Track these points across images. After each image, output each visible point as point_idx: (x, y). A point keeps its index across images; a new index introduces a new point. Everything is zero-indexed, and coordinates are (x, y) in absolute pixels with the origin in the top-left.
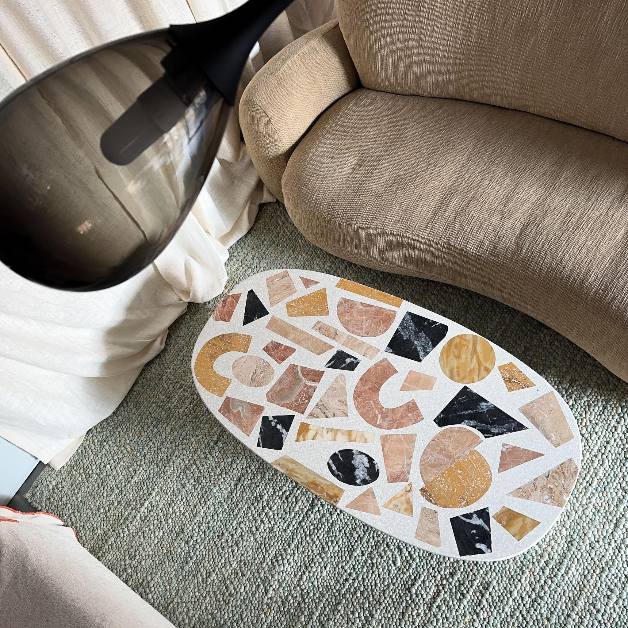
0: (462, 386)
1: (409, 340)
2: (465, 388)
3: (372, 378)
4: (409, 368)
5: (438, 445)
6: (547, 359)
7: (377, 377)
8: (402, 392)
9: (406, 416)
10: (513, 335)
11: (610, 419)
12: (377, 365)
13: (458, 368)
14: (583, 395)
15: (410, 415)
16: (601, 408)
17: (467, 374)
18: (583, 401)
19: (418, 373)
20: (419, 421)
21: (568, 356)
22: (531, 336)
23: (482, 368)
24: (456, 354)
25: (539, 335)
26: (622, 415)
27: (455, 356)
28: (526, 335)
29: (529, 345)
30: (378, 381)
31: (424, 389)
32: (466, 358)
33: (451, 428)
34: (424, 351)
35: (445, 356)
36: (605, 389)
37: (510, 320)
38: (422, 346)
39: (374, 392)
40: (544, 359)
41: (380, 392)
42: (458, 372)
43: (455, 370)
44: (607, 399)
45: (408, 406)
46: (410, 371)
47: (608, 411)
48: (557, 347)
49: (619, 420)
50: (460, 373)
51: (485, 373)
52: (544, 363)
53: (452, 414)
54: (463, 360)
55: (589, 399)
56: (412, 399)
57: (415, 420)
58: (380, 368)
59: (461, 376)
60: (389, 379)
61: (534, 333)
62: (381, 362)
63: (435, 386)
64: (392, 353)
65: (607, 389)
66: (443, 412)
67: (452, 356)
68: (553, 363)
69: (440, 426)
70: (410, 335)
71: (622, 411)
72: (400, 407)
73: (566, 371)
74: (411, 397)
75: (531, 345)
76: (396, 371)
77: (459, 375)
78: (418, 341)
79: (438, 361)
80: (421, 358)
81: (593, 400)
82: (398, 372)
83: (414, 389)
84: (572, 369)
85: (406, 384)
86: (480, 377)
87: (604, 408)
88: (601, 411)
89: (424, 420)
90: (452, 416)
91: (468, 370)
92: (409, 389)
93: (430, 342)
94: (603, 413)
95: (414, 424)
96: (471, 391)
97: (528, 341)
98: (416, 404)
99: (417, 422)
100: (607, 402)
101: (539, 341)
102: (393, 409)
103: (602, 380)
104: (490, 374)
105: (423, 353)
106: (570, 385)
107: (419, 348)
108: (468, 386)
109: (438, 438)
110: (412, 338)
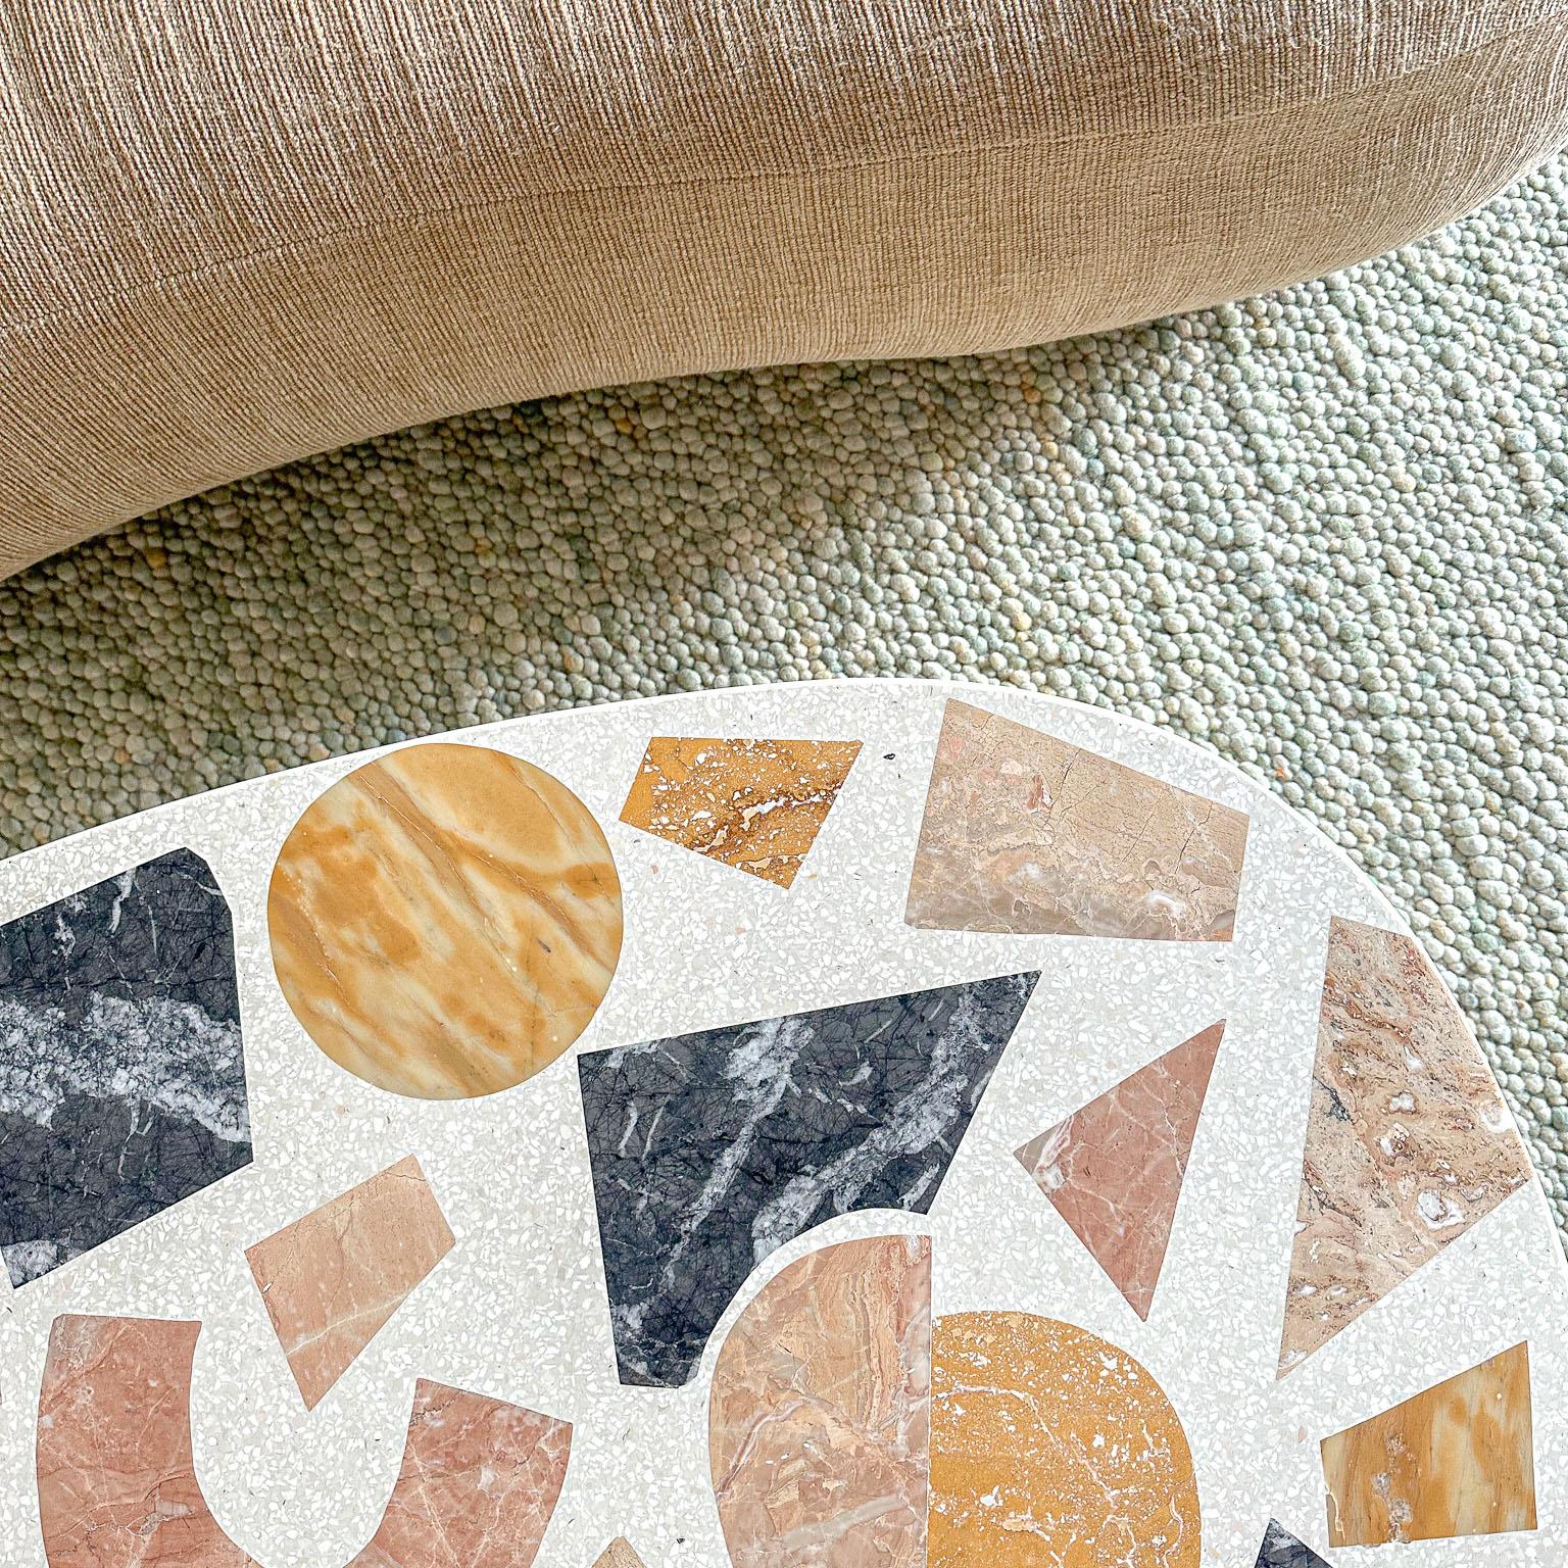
0: (564, 1071)
1: (75, 1107)
2: (591, 1066)
3: (105, 1490)
4: (227, 1246)
5: (768, 1483)
6: (678, 508)
7: (125, 1465)
8: (329, 1406)
9: (477, 1502)
10: (478, 532)
11: (1081, 517)
12: (53, 1400)
13: (453, 1004)
14: (920, 523)
15: (487, 1476)
16: (1018, 510)
17: (529, 992)
18: (941, 545)
19: (296, 1226)
20: (564, 1460)
21: (734, 430)
22: (541, 475)
23: (561, 893)
24: (372, 944)
25: (563, 451)
26: (1100, 468)
27: (378, 962)
28: (520, 491)
29: (570, 519)
30: (149, 1479)
31: (416, 1278)
32: (442, 918)
33: (736, 1329)
34: (208, 1088)
35: (332, 1008)
36: (963, 431)
37: (406, 486)
38: (174, 1070)
39: (191, 1552)
41: (223, 1520)
42: (477, 1022)
43: (458, 1030)
44: (1002, 461)
45: (432, 1442)
46: (255, 1256)
47: (1045, 496)
48: (665, 433)
49: (1108, 495)
50: (490, 1015)
51: (599, 901)
52: (686, 532)
53: (663, 1258)
54: (438, 946)
55: (952, 518)
56: (410, 1385)
57: (539, 1477)
58: (84, 1398)
59: (515, 1028)
60: (195, 1403)
61: (539, 455)
62: (57, 1359)
63: (446, 1208)
64: (61, 1258)
65: (965, 423)
66: (618, 1293)
67: (365, 979)
68: (714, 508)
69: (680, 1381)
70: (51, 1079)
71: (1084, 454)
72: (401, 1485)
73: (783, 495)
74: (397, 1384)
75: (577, 512)
76: (184, 1334)
77: (496, 1036)
78: (123, 1063)
79: (325, 1069)
80: (233, 1136)
81: (965, 505)
82: (195, 1327)
83: (369, 1330)
84: (792, 465)
85: (302, 1342)
86: (600, 944)
87: (1027, 497)
88: (1025, 520)
89: (579, 1431)
90: (683, 1267)
91: (510, 965)
92: (342, 1353)
93: (191, 1012)
94: (1039, 520)
95: (551, 1501)
96: (628, 1055)
97: (551, 504)
98: (458, 1395)
99: (554, 1476)
100: (1012, 468)
101: (587, 467)
102: (379, 1539)
103: (923, 409)
104: (626, 886)
105: (213, 1106)
106: (845, 526)
107: (171, 1097)
108: (589, 1043)
109: (730, 1447)
110: (78, 1085)
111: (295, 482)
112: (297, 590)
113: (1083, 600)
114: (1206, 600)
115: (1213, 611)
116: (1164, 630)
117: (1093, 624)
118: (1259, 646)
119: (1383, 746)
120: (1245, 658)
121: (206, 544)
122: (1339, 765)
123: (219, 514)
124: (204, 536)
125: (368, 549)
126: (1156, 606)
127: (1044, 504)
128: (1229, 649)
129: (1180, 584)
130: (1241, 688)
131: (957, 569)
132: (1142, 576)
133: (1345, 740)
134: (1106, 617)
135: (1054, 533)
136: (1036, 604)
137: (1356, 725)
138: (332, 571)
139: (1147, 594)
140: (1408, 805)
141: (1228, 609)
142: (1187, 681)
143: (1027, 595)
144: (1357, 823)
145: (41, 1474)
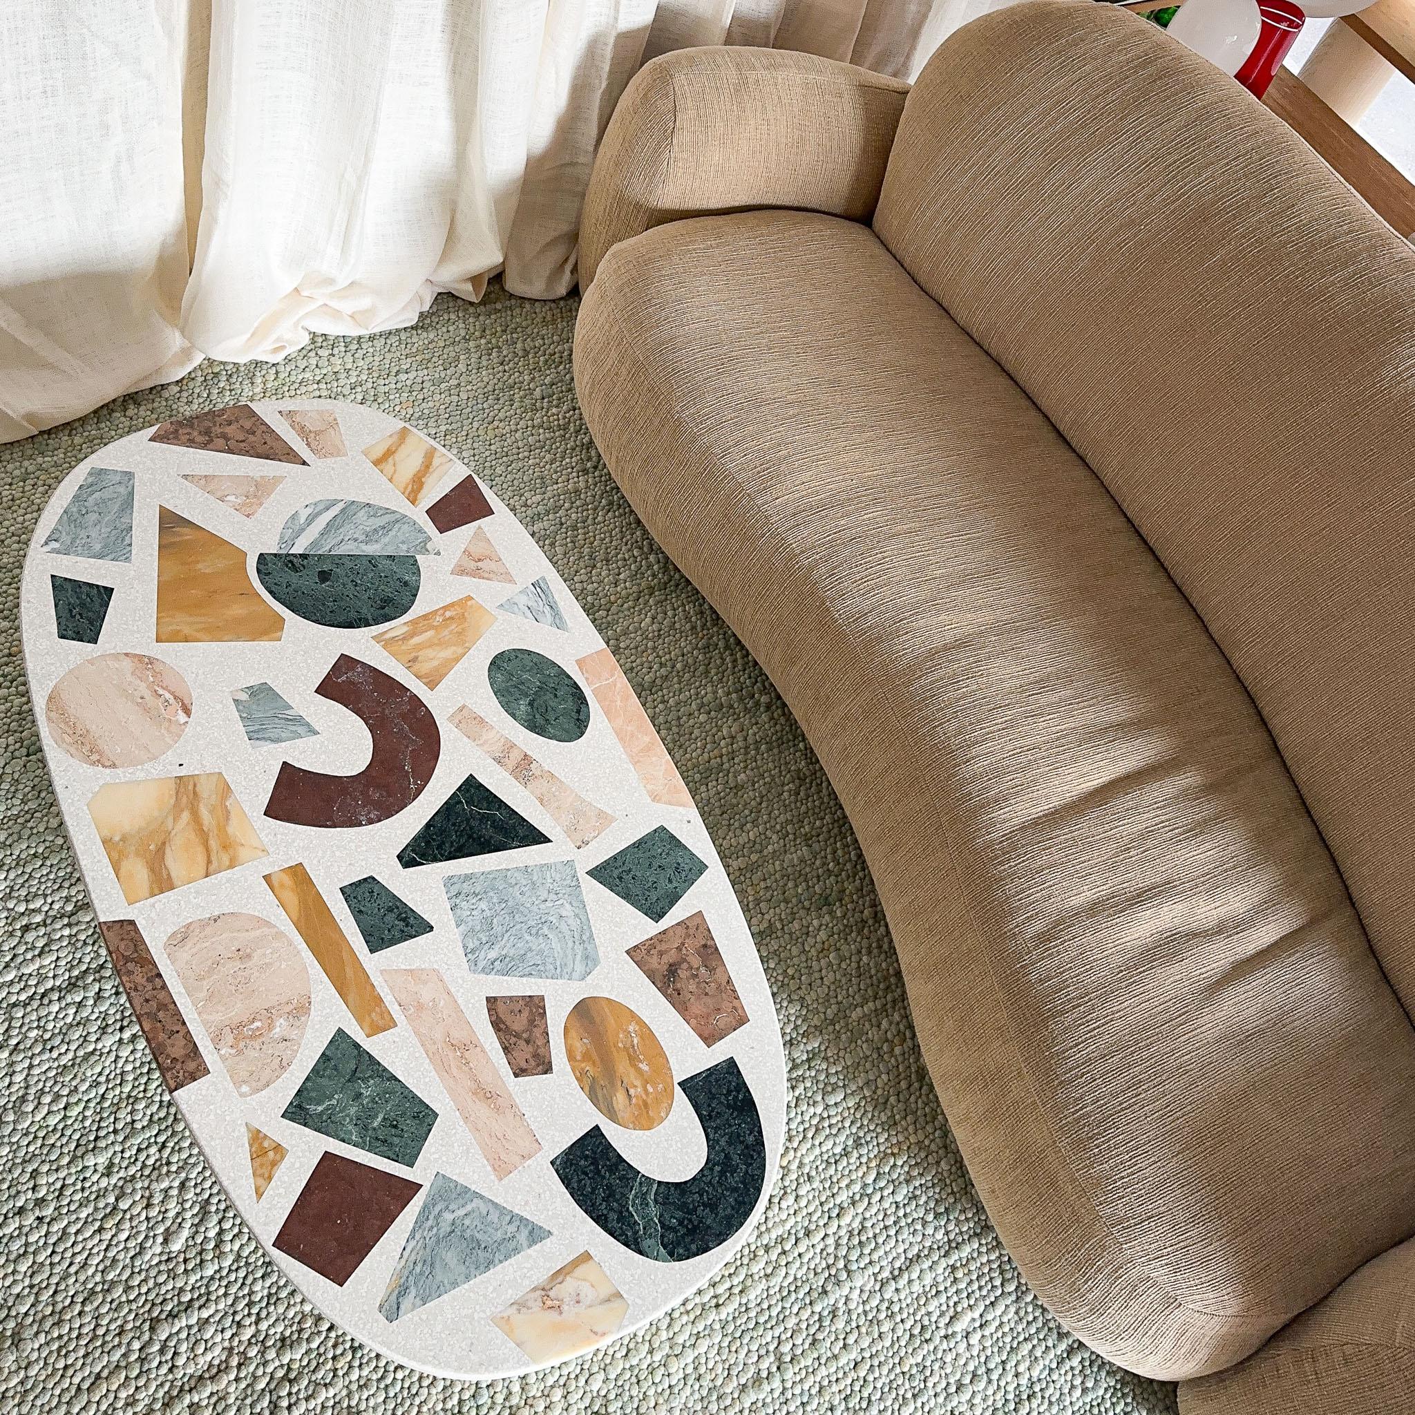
6: (796, 976)
10: (763, 885)
11: (843, 1184)
14: (819, 1098)
16: (838, 1150)
18: (812, 1110)
21: (840, 998)
22: (795, 910)
25: (809, 918)
26: (869, 1191)
28: (787, 901)
29: (779, 926)
36: (870, 1116)
37: (775, 851)
40: (790, 971)
44: (859, 1138)
47: (849, 1164)
48: (830, 964)
49: (857, 1197)
52: (786, 981)
55: (825, 1115)
61: (803, 908)
65: (873, 1116)
68: (801, 993)
71: (875, 1180)
73: (816, 1026)
75: (783, 929)
81: (834, 1121)
84: (831, 1028)
87: (846, 1153)
88: (834, 1155)
94: (836, 1162)
97: (783, 916)
100: (858, 1144)
101: (804, 930)
103: (874, 1092)
106: (809, 1060)
111: (764, 805)
112: (717, 811)
113: (802, 1192)
114: (817, 1260)
115: (812, 1266)
116: (797, 1240)
117: (790, 1199)
118: (801, 1296)
119: (764, 1374)
120: (792, 1288)
121: (729, 772)
122: (749, 1351)
123: (743, 775)
124: (732, 770)
125: (743, 839)
126: (808, 1234)
127: (845, 1163)
128: (795, 1279)
129: (822, 1245)
130: (777, 1289)
131: (802, 1122)
132: (821, 1223)
133: (763, 1352)
134: (796, 1207)
135: (832, 1171)
136: (794, 1166)
137: (772, 1358)
138: (729, 825)
139: (813, 1227)
140: (736, 1396)
141: (816, 1274)
142: (774, 1258)
143: (797, 1161)
144: (720, 1366)
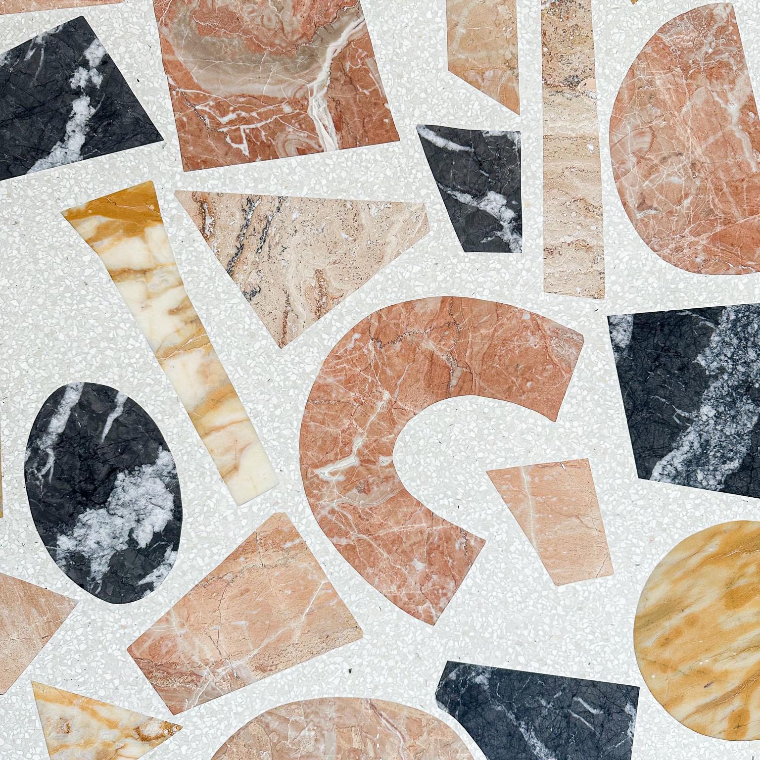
0: (633, 678)
1: (702, 379)
2: (631, 694)
3: (478, 341)
4: (594, 449)
5: (366, 732)
7: (488, 356)
8: (486, 484)
9: (407, 556)
12: (537, 323)
13: (692, 621)
15: (420, 566)
17: (685, 668)
19: (593, 493)
20: (415, 615)
23: (736, 704)
24: (742, 582)
27: (730, 583)
30: (476, 367)
31: (543, 557)
32: (744, 628)
33: (457, 738)
34: (688, 463)
35: (712, 548)
38: (705, 445)
39: (429, 383)
41: (442, 404)
42: (678, 632)
43: (676, 620)
45: (448, 539)
46: (582, 465)
50: (678, 642)
51: (725, 725)
53: (510, 707)
54: (729, 621)
56: (483, 535)
57: (410, 597)
58: (533, 342)
59: (667, 654)
60: (509, 406)
62: (560, 332)
63: (578, 586)
64: (617, 348)
66: (498, 674)
67: (723, 573)
69: (439, 697)
70: (722, 370)
72: (430, 514)
74: (486, 528)
76: (552, 410)
77: (666, 642)
78: (718, 416)
79: (678, 537)
80: (656, 471)
82: (553, 418)
83: (521, 520)
85: (526, 478)
86: (699, 719)
89: (429, 628)
90: (502, 717)
91: (704, 661)
92: (513, 501)
93: (735, 464)
95: (395, 600)
96: (630, 718)
98: (469, 562)
99: (408, 606)
102: (404, 493)
104: (729, 744)
105: (677, 463)
107: (690, 439)
108: (644, 697)
109: (394, 715)
110: (714, 385)
145: (498, 306)
